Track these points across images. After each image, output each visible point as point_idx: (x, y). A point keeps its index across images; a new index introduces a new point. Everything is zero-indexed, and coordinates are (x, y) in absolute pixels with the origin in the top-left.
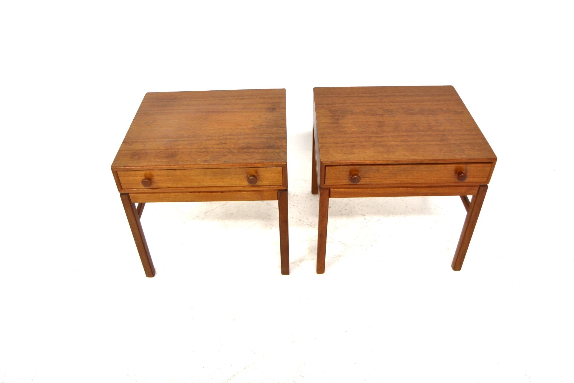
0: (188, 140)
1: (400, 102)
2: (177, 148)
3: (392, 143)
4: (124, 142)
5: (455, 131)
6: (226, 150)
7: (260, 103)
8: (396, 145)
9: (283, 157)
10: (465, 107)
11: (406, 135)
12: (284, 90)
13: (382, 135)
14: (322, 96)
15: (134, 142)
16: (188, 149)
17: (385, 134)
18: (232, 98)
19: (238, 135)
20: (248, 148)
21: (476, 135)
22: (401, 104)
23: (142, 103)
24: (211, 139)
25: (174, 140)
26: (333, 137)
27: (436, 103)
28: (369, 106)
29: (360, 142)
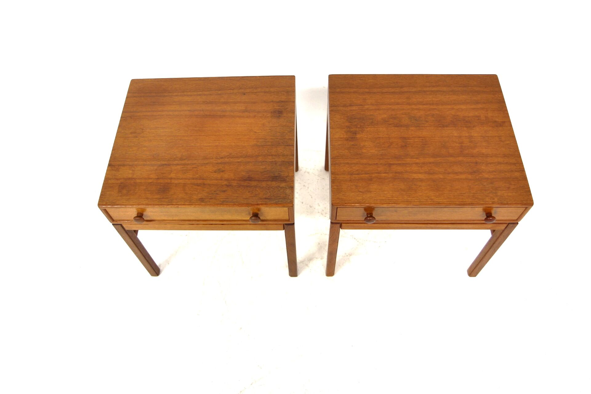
0: (181, 165)
1: (430, 104)
2: (170, 177)
3: (415, 176)
4: (110, 165)
5: (491, 157)
6: (225, 183)
7: (265, 102)
8: (420, 178)
9: (289, 196)
10: (508, 114)
11: (433, 163)
12: (292, 78)
13: (404, 162)
14: (338, 90)
15: (120, 165)
16: (182, 179)
17: (408, 160)
18: (232, 91)
19: (237, 157)
20: (250, 179)
21: (515, 164)
22: (432, 107)
23: (127, 97)
24: (207, 164)
25: (166, 163)
26: (348, 163)
27: (473, 107)
28: (393, 110)
29: (378, 173)
